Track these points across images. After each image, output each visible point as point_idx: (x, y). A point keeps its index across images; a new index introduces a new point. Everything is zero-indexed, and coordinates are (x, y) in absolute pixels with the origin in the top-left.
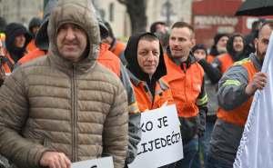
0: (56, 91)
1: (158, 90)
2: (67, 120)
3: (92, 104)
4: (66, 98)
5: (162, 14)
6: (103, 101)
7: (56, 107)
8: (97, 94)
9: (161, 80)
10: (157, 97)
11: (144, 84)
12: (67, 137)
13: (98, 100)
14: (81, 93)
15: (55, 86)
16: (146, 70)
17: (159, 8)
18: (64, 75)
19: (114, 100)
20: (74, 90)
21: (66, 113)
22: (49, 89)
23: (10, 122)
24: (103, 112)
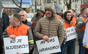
0: (46, 24)
1: (71, 23)
2: (47, 30)
3: (53, 27)
4: (48, 25)
5: (75, 8)
6: (56, 26)
7: (45, 27)
8: (55, 24)
9: (71, 21)
10: (71, 25)
11: (68, 22)
12: (47, 34)
13: (55, 26)
14: (51, 24)
15: (46, 23)
16: (68, 19)
17: (74, 6)
18: (48, 20)
19: (59, 26)
20: (50, 24)
21: (47, 29)
22: (44, 23)
23: (38, 30)
24: (56, 29)
